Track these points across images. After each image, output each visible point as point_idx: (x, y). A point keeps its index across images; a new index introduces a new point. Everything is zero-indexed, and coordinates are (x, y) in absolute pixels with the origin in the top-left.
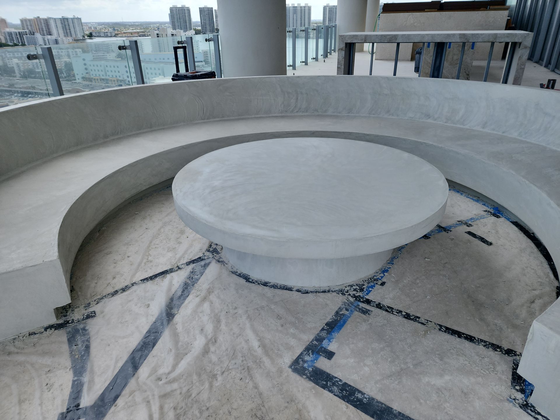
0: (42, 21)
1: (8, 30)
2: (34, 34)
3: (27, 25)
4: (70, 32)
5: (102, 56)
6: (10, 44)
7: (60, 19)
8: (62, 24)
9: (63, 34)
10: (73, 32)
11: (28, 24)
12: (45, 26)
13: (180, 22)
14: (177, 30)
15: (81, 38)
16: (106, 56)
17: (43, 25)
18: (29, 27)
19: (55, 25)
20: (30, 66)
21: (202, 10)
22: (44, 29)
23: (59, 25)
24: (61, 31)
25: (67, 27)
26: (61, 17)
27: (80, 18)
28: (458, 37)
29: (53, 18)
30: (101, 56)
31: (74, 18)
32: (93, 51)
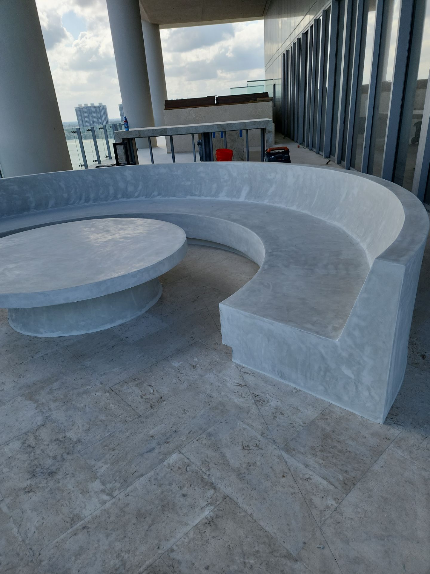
28: (217, 127)
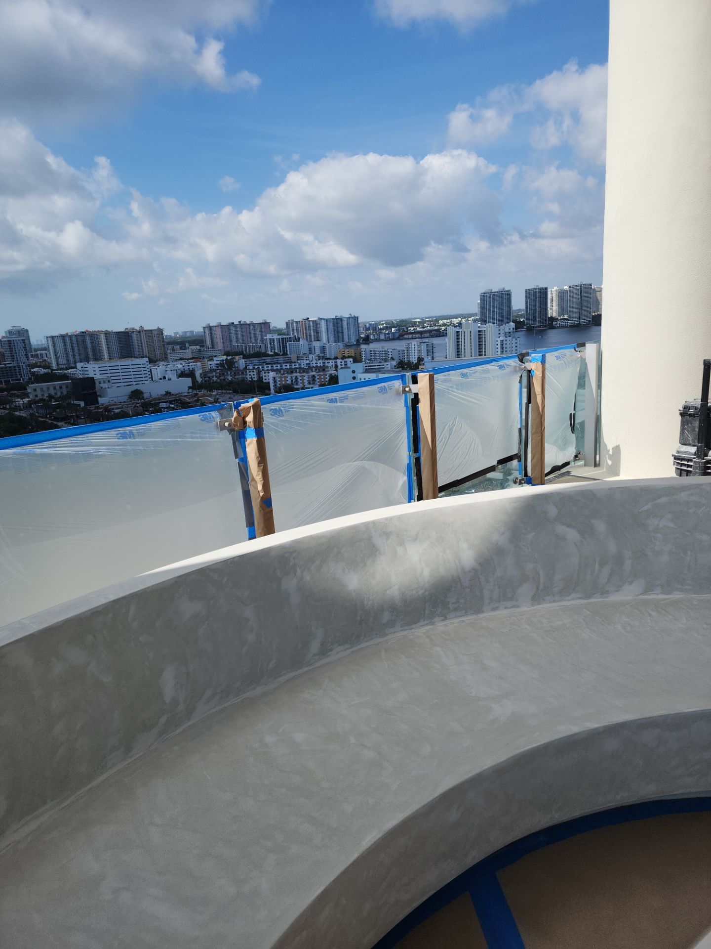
0: (311, 323)
1: (269, 336)
2: (299, 341)
3: (293, 330)
4: (343, 335)
5: (378, 366)
6: (270, 353)
7: (333, 319)
8: (334, 325)
9: (334, 339)
10: (346, 336)
11: (295, 328)
12: (314, 330)
13: (494, 311)
14: (487, 325)
15: (355, 343)
16: (383, 365)
17: (312, 328)
18: (295, 331)
19: (326, 327)
20: (288, 380)
21: (529, 294)
22: (312, 334)
23: (331, 328)
24: (331, 336)
25: (340, 329)
26: (334, 317)
27: (357, 317)
29: (324, 319)
30: (375, 366)
31: (349, 318)
32: (367, 360)
